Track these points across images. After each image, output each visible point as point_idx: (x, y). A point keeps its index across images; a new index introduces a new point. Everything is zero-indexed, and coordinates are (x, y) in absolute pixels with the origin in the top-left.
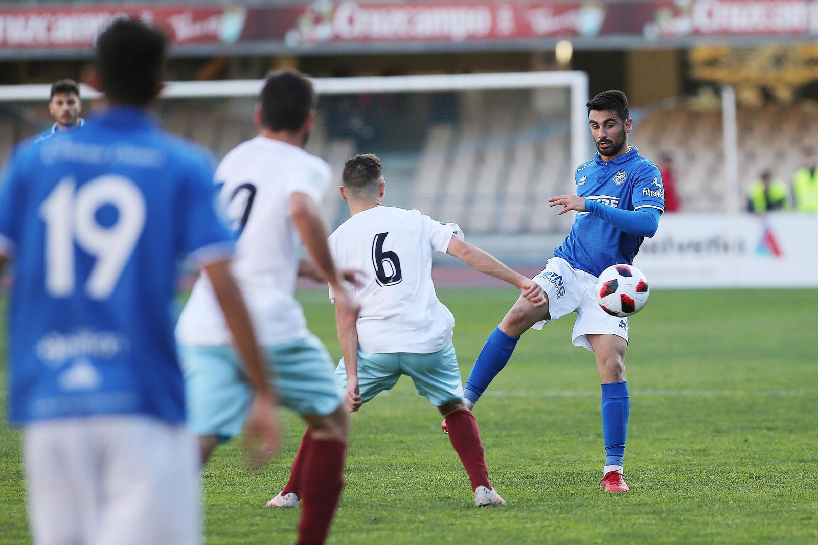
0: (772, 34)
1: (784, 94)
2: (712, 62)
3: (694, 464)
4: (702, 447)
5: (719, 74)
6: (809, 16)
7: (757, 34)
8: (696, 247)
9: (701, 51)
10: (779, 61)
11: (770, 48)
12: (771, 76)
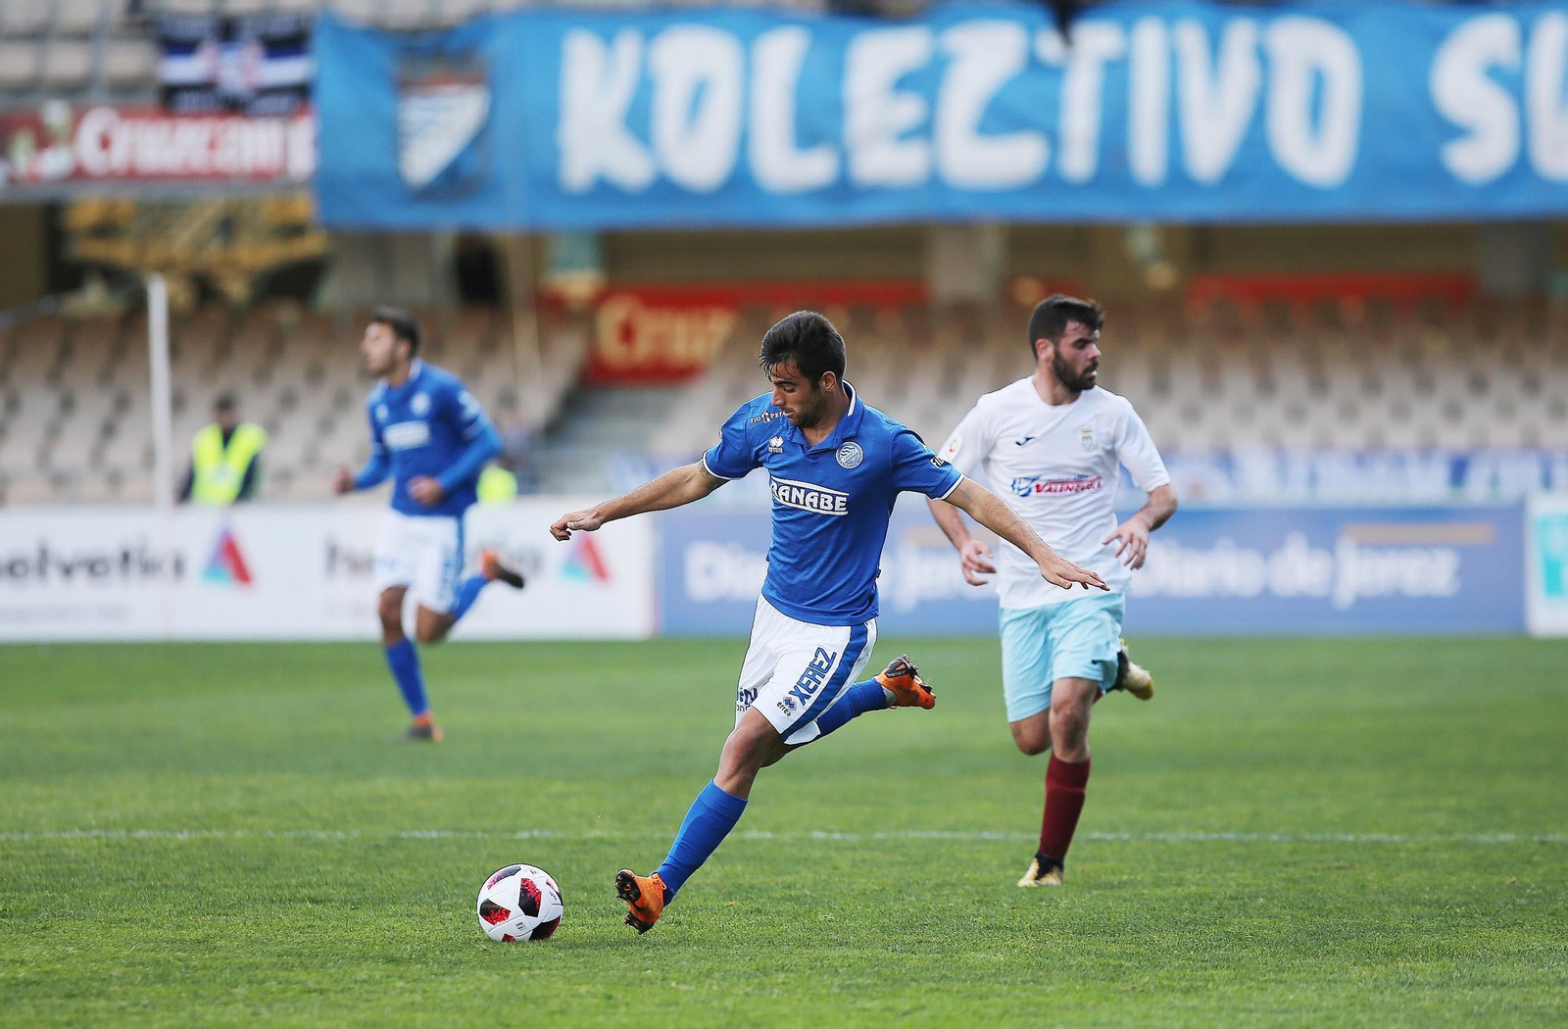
0: (218, 177)
1: (236, 289)
2: (105, 230)
3: (195, 967)
4: (199, 934)
5: (122, 252)
6: (285, 146)
7: (191, 177)
8: (94, 567)
9: (87, 208)
10: (228, 226)
11: (213, 204)
12: (213, 253)
